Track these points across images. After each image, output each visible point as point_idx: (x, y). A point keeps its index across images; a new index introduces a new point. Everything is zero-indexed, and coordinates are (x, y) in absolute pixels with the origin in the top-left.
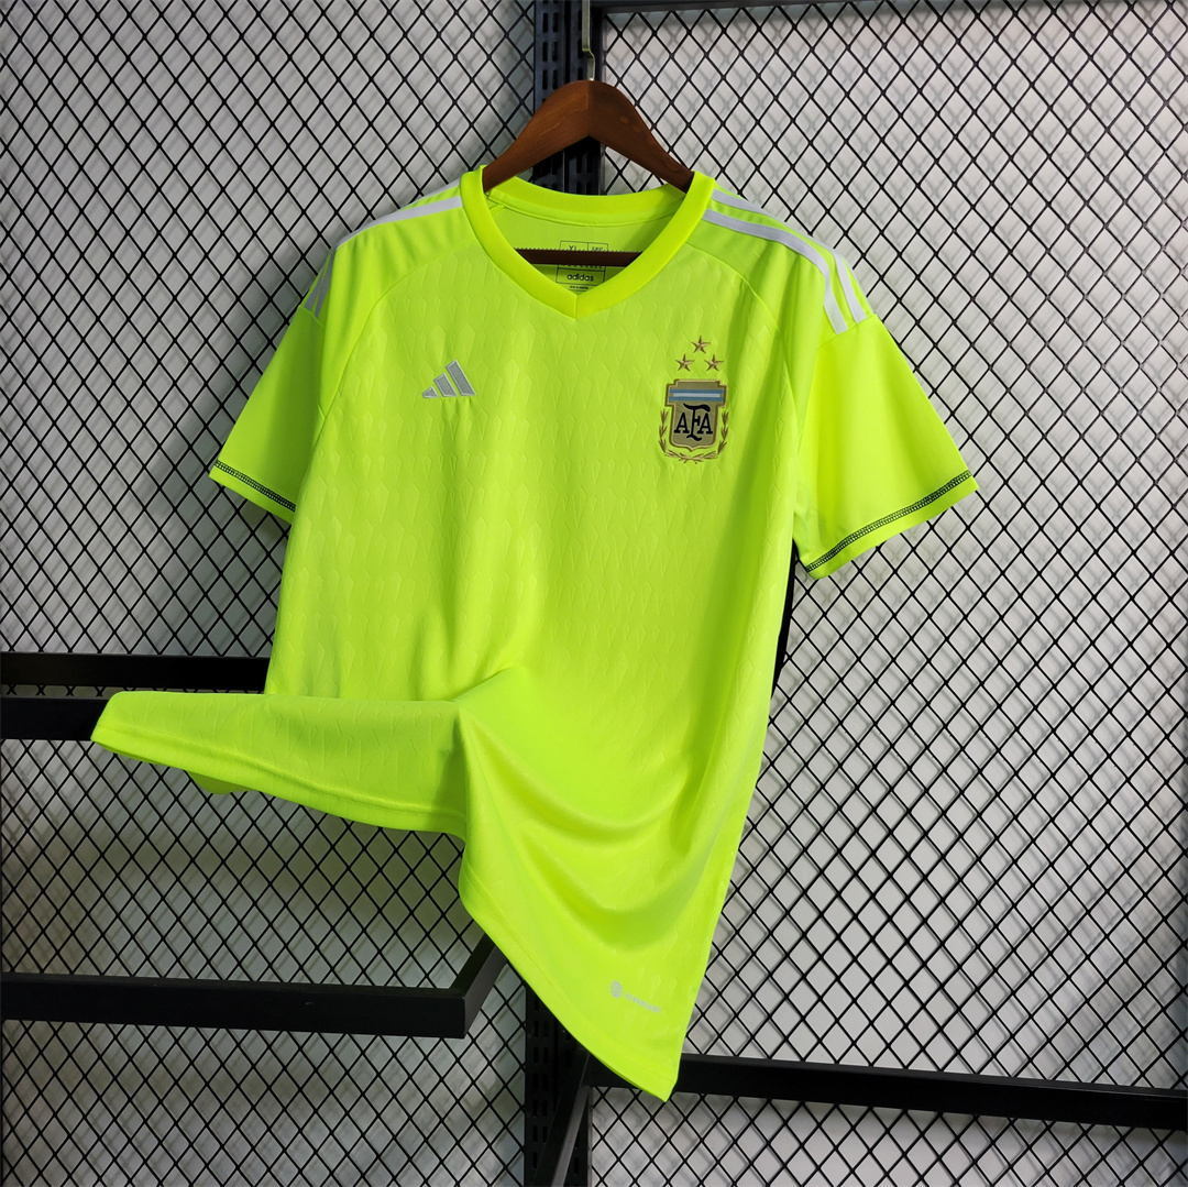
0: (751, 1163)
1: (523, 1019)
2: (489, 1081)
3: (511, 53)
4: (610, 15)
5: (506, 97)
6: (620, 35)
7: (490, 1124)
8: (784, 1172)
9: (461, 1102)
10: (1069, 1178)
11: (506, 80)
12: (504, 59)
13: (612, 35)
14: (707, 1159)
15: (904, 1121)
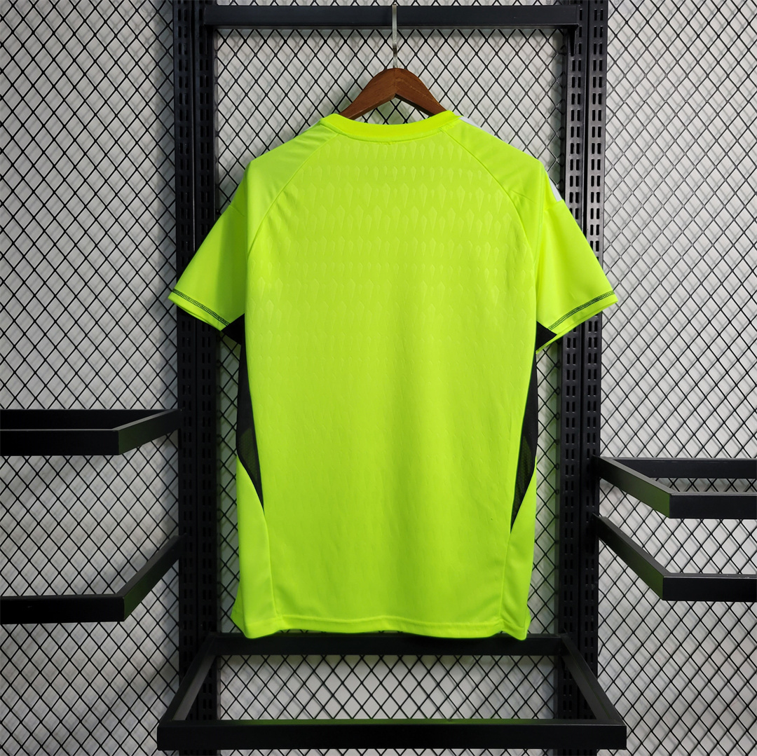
0: (314, 695)
1: (178, 620)
2: (158, 659)
3: (161, 48)
4: (220, 30)
5: (158, 74)
6: (225, 41)
7: (159, 684)
8: (333, 699)
9: (141, 672)
10: (489, 689)
11: (157, 64)
12: (157, 52)
13: (221, 41)
14: (288, 694)
15: (400, 664)
